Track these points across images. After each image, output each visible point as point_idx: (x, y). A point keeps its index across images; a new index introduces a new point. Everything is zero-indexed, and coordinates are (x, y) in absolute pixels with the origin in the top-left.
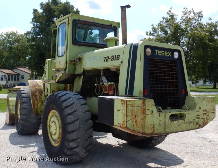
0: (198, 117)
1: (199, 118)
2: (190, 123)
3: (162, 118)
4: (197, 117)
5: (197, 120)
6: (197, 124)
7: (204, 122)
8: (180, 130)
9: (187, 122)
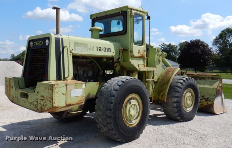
0: (37, 100)
1: (37, 102)
2: (31, 103)
3: (17, 93)
4: (35, 100)
5: (36, 103)
6: (36, 107)
7: (41, 108)
8: (25, 106)
9: (29, 102)
